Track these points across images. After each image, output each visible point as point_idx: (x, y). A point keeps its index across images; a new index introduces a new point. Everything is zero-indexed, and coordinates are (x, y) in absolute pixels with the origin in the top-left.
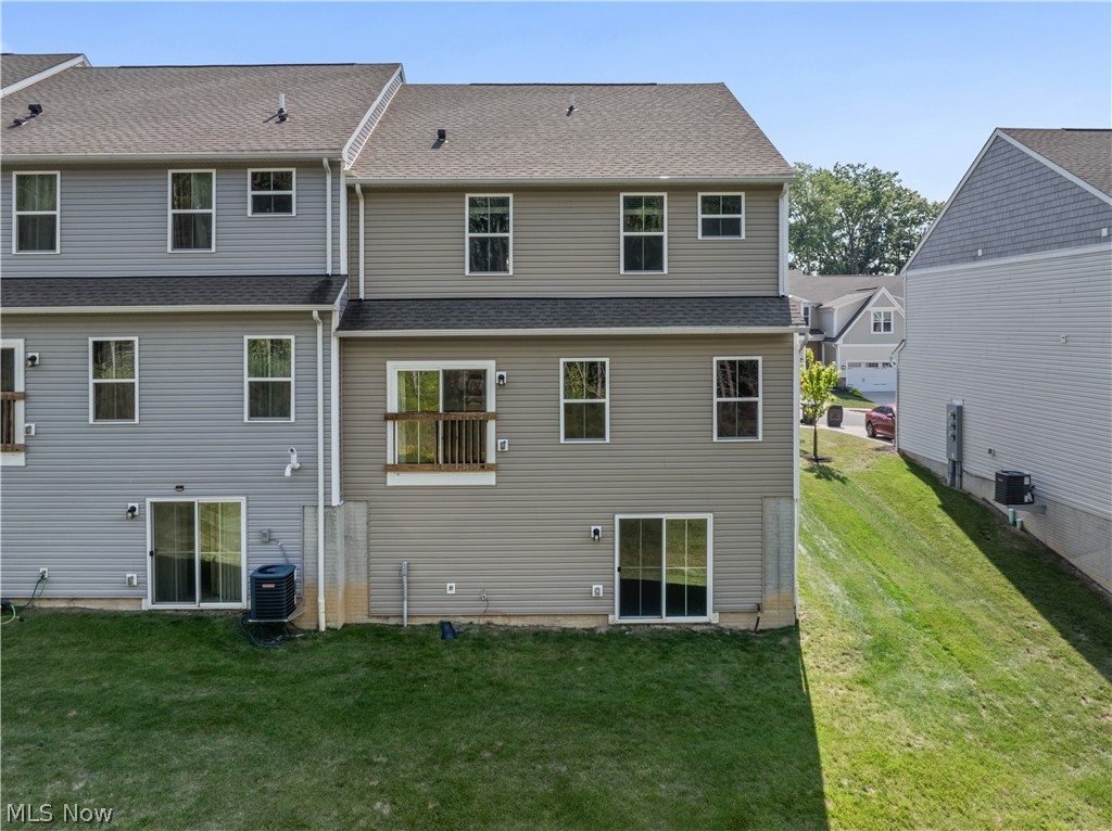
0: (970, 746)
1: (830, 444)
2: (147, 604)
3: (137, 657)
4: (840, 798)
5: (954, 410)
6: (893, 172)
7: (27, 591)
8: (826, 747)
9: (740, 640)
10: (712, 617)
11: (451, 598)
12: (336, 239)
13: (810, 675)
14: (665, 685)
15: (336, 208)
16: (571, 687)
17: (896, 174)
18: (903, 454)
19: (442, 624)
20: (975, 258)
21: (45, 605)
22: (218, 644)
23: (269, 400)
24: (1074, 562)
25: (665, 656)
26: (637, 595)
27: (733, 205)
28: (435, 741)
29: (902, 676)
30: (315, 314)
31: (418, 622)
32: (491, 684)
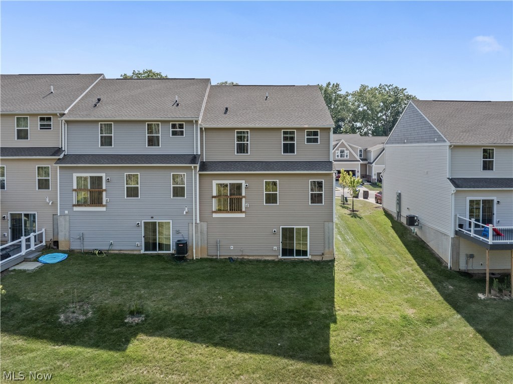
0: (377, 289)
1: (360, 205)
2: (143, 252)
3: (145, 265)
4: (338, 298)
5: (398, 194)
6: (404, 88)
7: (107, 248)
8: (337, 287)
9: (317, 263)
10: (309, 257)
11: (232, 250)
12: (197, 143)
13: (336, 272)
14: (294, 273)
15: (197, 134)
16: (268, 273)
17: (406, 89)
18: (384, 209)
19: (229, 258)
20: (404, 143)
21: (112, 252)
22: (166, 262)
23: (179, 192)
24: (428, 244)
25: (294, 266)
26: (287, 251)
27: (316, 134)
28: (232, 284)
29: (363, 273)
30: (193, 167)
31: (222, 257)
32: (245, 272)
